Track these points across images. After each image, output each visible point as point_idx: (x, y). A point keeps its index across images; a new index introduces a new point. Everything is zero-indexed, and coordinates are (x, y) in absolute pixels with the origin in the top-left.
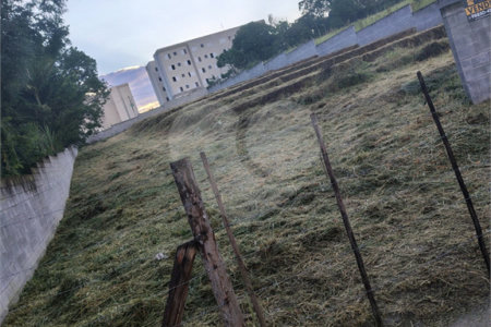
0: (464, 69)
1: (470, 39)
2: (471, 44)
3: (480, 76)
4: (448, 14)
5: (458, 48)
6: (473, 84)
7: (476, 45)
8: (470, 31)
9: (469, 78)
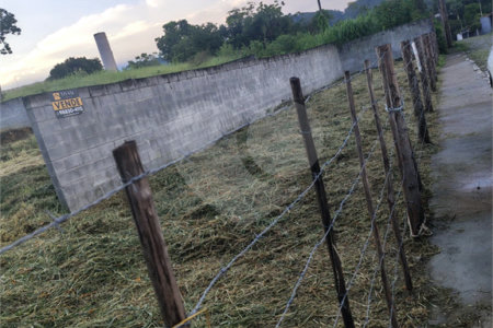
0: (57, 172)
1: (59, 138)
2: (62, 143)
3: (75, 180)
4: (33, 105)
5: (48, 146)
6: (68, 189)
7: (68, 146)
8: (59, 128)
9: (63, 183)
